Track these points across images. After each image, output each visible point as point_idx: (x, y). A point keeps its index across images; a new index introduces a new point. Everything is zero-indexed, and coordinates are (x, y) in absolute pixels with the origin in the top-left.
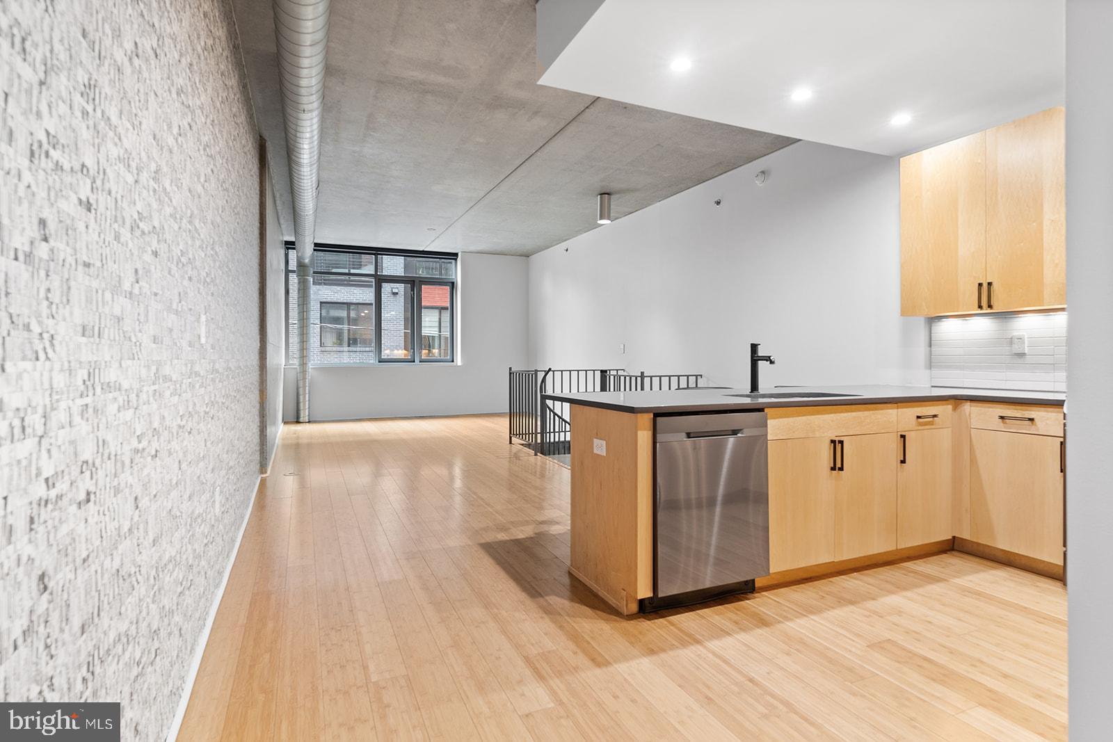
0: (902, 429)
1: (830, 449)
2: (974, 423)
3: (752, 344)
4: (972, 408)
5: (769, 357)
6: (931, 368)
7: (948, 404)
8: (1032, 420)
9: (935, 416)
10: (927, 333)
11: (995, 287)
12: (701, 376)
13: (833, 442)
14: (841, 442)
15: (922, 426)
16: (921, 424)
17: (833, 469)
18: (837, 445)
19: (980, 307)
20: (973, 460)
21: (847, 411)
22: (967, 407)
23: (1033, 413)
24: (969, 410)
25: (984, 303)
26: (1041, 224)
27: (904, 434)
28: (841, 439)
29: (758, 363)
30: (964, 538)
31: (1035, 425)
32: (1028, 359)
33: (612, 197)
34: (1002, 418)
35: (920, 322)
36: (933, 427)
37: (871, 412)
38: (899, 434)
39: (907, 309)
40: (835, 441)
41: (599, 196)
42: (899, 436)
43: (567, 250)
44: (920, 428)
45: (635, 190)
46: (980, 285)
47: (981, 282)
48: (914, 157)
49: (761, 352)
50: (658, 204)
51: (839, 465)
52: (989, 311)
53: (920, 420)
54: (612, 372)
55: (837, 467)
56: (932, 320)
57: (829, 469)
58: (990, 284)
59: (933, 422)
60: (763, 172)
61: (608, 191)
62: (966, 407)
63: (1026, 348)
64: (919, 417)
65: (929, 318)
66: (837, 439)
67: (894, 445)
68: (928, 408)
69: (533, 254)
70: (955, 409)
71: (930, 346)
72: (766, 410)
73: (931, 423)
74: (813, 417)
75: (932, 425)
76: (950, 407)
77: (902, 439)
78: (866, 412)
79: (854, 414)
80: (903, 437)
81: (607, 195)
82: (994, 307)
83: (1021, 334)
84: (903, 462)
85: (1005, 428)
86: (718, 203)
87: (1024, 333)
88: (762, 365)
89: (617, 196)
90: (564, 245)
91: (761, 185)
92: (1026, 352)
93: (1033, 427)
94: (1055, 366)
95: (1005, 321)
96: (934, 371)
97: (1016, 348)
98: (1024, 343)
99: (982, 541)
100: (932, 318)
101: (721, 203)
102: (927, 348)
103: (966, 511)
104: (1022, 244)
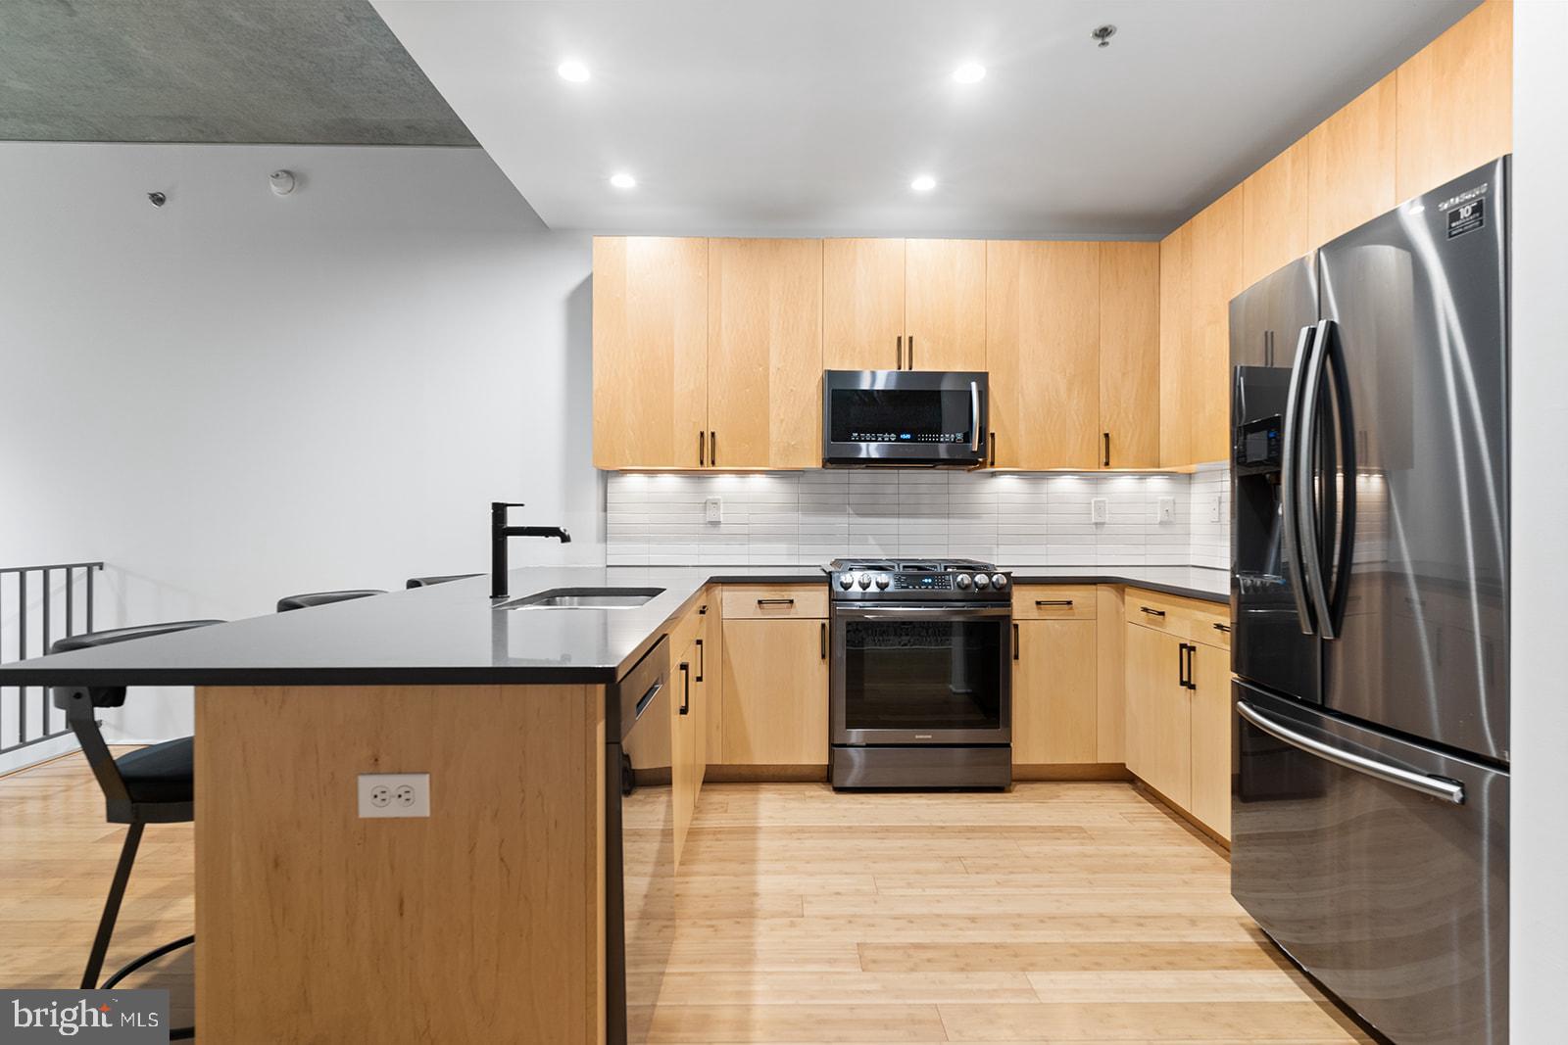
1: (680, 680)
4: (724, 593)
6: (606, 541)
8: (791, 602)
10: (601, 493)
11: (718, 438)
19: (702, 463)
20: (726, 660)
23: (784, 593)
24: (721, 596)
25: (706, 459)
27: (699, 639)
30: (717, 763)
32: (723, 529)
34: (760, 602)
35: (592, 474)
38: (696, 638)
39: (603, 460)
42: (696, 642)
46: (701, 434)
47: (703, 431)
48: (614, 241)
57: (679, 712)
58: (713, 434)
60: (290, 174)
62: (717, 592)
63: (721, 515)
65: (603, 472)
71: (605, 510)
77: (699, 646)
80: (700, 643)
82: (717, 463)
83: (716, 497)
84: (699, 679)
85: (763, 614)
86: (158, 199)
87: (720, 497)
92: (722, 520)
93: (793, 610)
94: (750, 537)
95: (697, 480)
96: (610, 546)
97: (711, 516)
98: (718, 509)
99: (737, 762)
100: (608, 471)
101: (166, 203)
102: (602, 514)
103: (718, 727)
104: (748, 390)
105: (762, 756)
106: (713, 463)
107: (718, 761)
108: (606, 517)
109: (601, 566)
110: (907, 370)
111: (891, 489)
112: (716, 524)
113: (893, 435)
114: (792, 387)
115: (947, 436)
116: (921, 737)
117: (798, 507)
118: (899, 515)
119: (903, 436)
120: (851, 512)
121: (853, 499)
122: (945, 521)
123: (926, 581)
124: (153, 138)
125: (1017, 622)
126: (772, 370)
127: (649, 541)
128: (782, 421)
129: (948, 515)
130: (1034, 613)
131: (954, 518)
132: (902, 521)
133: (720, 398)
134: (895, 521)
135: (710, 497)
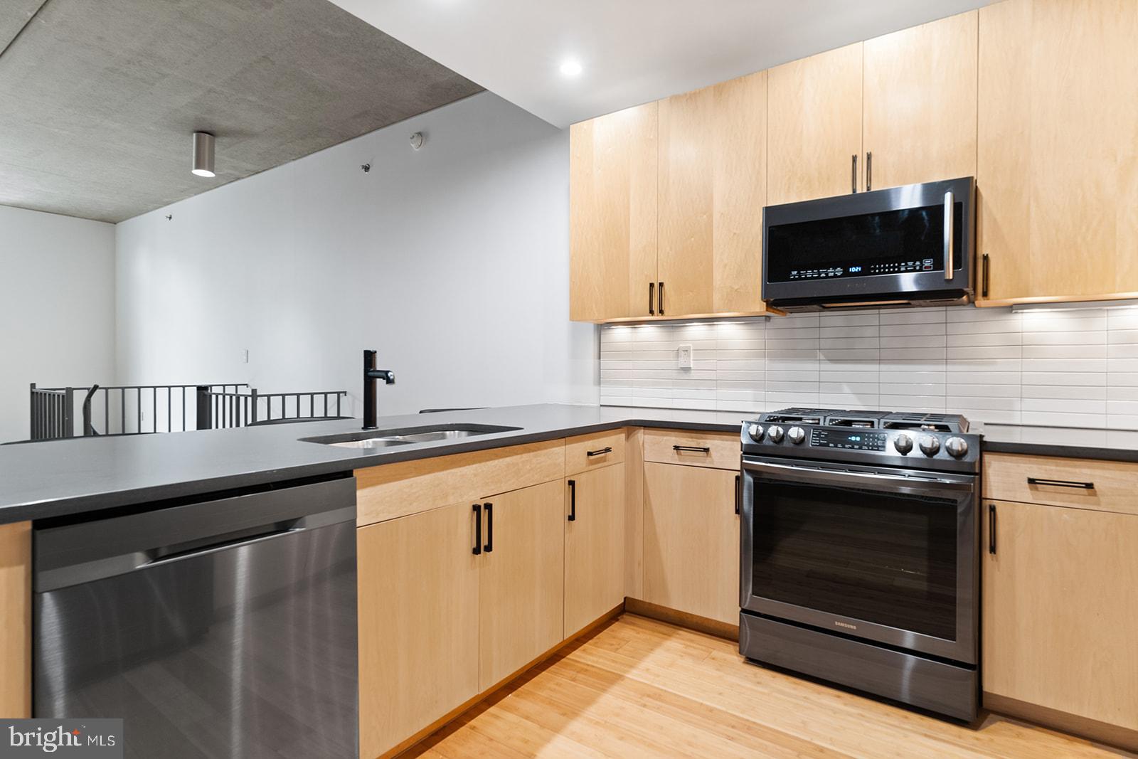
0: (569, 473)
1: (472, 519)
2: (649, 455)
3: (365, 351)
4: (646, 436)
5: (387, 372)
6: (599, 384)
7: (621, 433)
8: (707, 450)
9: (608, 450)
10: (597, 343)
11: (666, 287)
12: (345, 393)
13: (476, 508)
14: (489, 507)
15: (592, 464)
16: (592, 463)
17: (476, 551)
18: (483, 511)
19: (652, 312)
20: (646, 501)
21: (497, 457)
22: (642, 436)
23: (708, 441)
24: (642, 439)
25: (656, 309)
26: (710, 217)
27: (572, 479)
28: (489, 501)
29: (375, 383)
30: (637, 598)
31: (711, 457)
32: (693, 374)
33: (217, 140)
34: (677, 448)
35: (590, 327)
36: (605, 464)
37: (532, 454)
38: (567, 479)
39: (576, 314)
40: (480, 507)
41: (194, 134)
42: (567, 482)
43: (170, 218)
44: (592, 467)
45: (252, 135)
46: (652, 285)
47: (653, 282)
48: (585, 124)
49: (380, 365)
50: (292, 163)
51: (484, 542)
52: (660, 317)
53: (592, 457)
54: (215, 390)
55: (482, 546)
56: (602, 327)
57: (471, 551)
58: (661, 284)
59: (605, 457)
60: (420, 134)
61: (208, 129)
62: (639, 435)
63: (692, 361)
64: (590, 454)
65: (598, 325)
66: (482, 503)
67: (560, 496)
68: (600, 440)
69: (121, 221)
70: (628, 438)
71: (600, 358)
72: (356, 473)
73: (604, 460)
74: (445, 472)
75: (605, 461)
76: (623, 436)
77: (571, 486)
78: (525, 455)
79: (508, 459)
80: (572, 483)
81: (207, 135)
82: (665, 313)
83: (688, 345)
84: (572, 518)
85: (680, 461)
86: (367, 168)
87: (691, 345)
88: (380, 383)
89: (225, 140)
90: (166, 211)
91: (417, 150)
92: (692, 366)
93: (708, 458)
94: (717, 383)
95: (672, 330)
96: (604, 388)
97: (682, 362)
98: (689, 356)
99: (656, 602)
100: (601, 325)
101: (370, 169)
102: (597, 361)
103: (639, 564)
104: (693, 239)
105: (677, 603)
106: (661, 312)
107: (639, 596)
108: (600, 363)
109: (595, 405)
110: (865, 191)
111: (869, 332)
112: (687, 370)
113: (839, 269)
114: (735, 231)
115: (910, 263)
116: (842, 625)
117: (765, 353)
118: (880, 361)
119: (854, 270)
120: (822, 357)
121: (825, 344)
122: (943, 368)
123: (853, 438)
124: (363, 131)
125: (994, 503)
126: (716, 217)
127: (631, 385)
128: (725, 266)
129: (947, 361)
130: (1026, 494)
131: (955, 364)
132: (884, 367)
133: (668, 249)
134: (875, 367)
135: (681, 345)
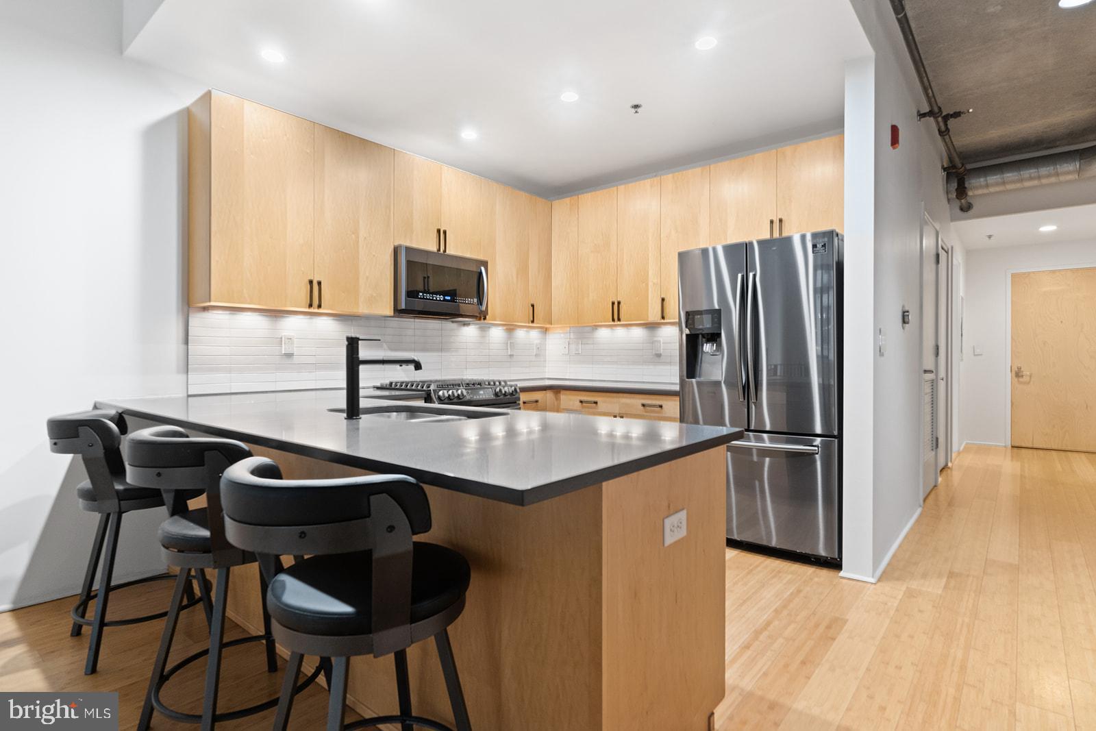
32: (296, 359)
56: (190, 309)
83: (289, 334)
94: (316, 367)
95: (275, 319)
96: (192, 376)
97: (286, 349)
98: (292, 344)
102: (183, 347)
106: (319, 307)
108: (188, 348)
109: (182, 396)
111: (410, 332)
112: (289, 355)
114: (374, 254)
115: (470, 300)
118: (414, 350)
119: (447, 298)
120: (386, 347)
122: (440, 354)
126: (361, 238)
127: (230, 371)
128: (367, 278)
129: (442, 350)
131: (444, 352)
133: (324, 254)
135: (284, 334)
